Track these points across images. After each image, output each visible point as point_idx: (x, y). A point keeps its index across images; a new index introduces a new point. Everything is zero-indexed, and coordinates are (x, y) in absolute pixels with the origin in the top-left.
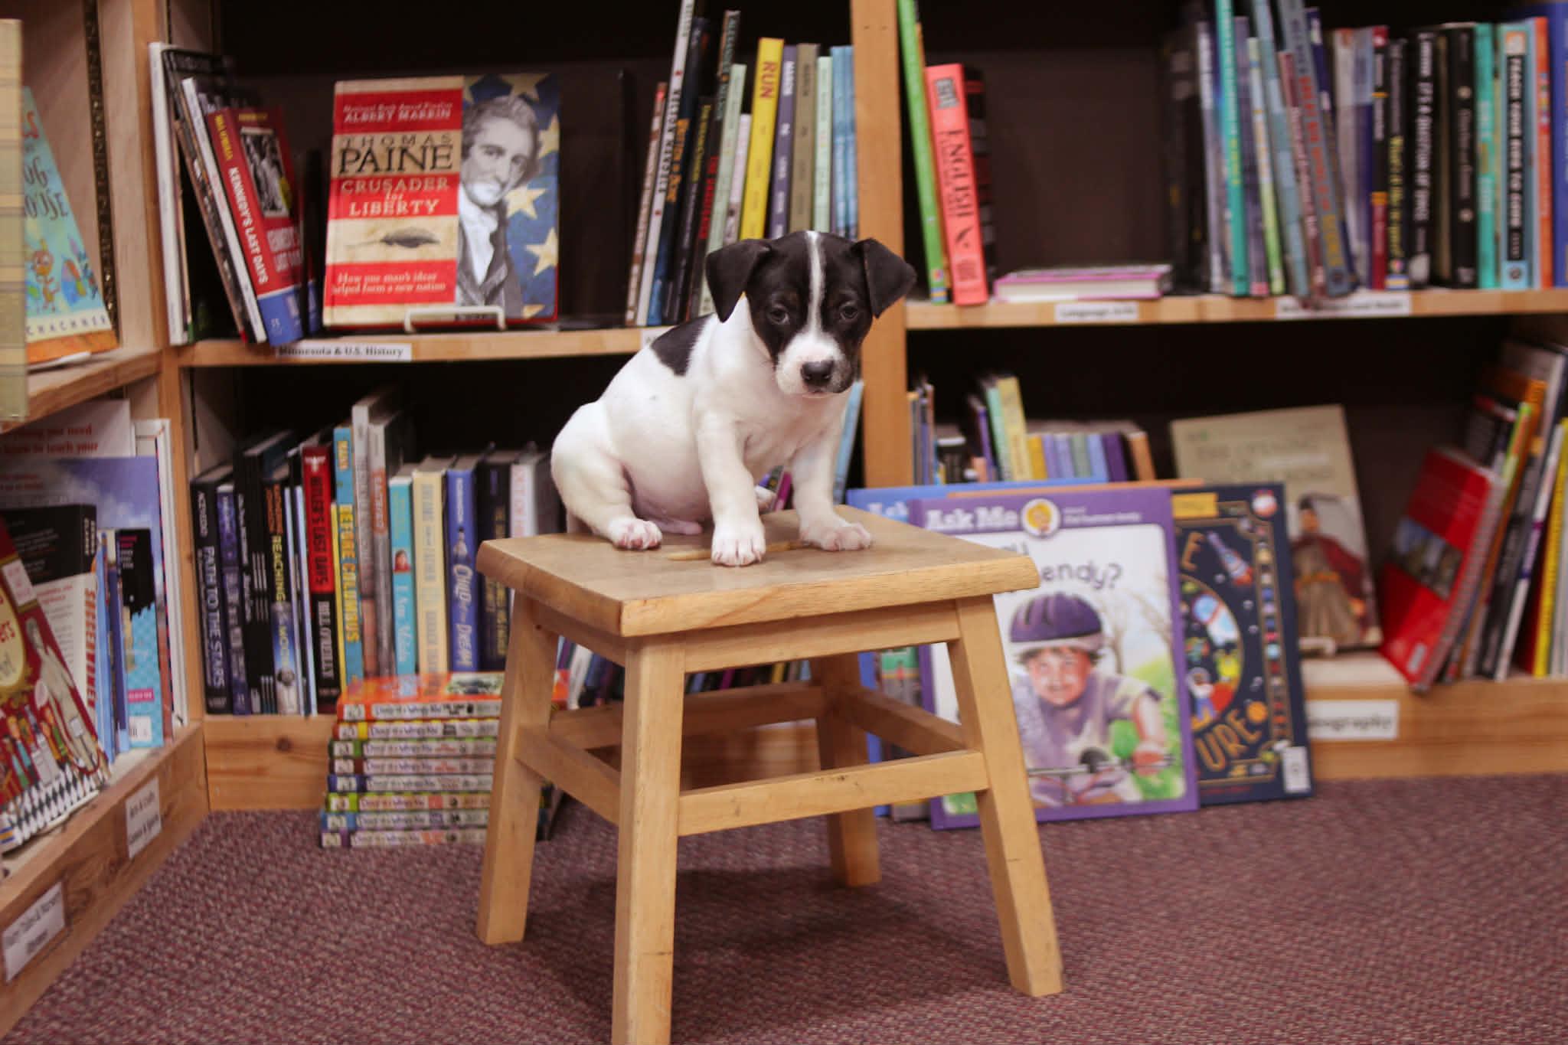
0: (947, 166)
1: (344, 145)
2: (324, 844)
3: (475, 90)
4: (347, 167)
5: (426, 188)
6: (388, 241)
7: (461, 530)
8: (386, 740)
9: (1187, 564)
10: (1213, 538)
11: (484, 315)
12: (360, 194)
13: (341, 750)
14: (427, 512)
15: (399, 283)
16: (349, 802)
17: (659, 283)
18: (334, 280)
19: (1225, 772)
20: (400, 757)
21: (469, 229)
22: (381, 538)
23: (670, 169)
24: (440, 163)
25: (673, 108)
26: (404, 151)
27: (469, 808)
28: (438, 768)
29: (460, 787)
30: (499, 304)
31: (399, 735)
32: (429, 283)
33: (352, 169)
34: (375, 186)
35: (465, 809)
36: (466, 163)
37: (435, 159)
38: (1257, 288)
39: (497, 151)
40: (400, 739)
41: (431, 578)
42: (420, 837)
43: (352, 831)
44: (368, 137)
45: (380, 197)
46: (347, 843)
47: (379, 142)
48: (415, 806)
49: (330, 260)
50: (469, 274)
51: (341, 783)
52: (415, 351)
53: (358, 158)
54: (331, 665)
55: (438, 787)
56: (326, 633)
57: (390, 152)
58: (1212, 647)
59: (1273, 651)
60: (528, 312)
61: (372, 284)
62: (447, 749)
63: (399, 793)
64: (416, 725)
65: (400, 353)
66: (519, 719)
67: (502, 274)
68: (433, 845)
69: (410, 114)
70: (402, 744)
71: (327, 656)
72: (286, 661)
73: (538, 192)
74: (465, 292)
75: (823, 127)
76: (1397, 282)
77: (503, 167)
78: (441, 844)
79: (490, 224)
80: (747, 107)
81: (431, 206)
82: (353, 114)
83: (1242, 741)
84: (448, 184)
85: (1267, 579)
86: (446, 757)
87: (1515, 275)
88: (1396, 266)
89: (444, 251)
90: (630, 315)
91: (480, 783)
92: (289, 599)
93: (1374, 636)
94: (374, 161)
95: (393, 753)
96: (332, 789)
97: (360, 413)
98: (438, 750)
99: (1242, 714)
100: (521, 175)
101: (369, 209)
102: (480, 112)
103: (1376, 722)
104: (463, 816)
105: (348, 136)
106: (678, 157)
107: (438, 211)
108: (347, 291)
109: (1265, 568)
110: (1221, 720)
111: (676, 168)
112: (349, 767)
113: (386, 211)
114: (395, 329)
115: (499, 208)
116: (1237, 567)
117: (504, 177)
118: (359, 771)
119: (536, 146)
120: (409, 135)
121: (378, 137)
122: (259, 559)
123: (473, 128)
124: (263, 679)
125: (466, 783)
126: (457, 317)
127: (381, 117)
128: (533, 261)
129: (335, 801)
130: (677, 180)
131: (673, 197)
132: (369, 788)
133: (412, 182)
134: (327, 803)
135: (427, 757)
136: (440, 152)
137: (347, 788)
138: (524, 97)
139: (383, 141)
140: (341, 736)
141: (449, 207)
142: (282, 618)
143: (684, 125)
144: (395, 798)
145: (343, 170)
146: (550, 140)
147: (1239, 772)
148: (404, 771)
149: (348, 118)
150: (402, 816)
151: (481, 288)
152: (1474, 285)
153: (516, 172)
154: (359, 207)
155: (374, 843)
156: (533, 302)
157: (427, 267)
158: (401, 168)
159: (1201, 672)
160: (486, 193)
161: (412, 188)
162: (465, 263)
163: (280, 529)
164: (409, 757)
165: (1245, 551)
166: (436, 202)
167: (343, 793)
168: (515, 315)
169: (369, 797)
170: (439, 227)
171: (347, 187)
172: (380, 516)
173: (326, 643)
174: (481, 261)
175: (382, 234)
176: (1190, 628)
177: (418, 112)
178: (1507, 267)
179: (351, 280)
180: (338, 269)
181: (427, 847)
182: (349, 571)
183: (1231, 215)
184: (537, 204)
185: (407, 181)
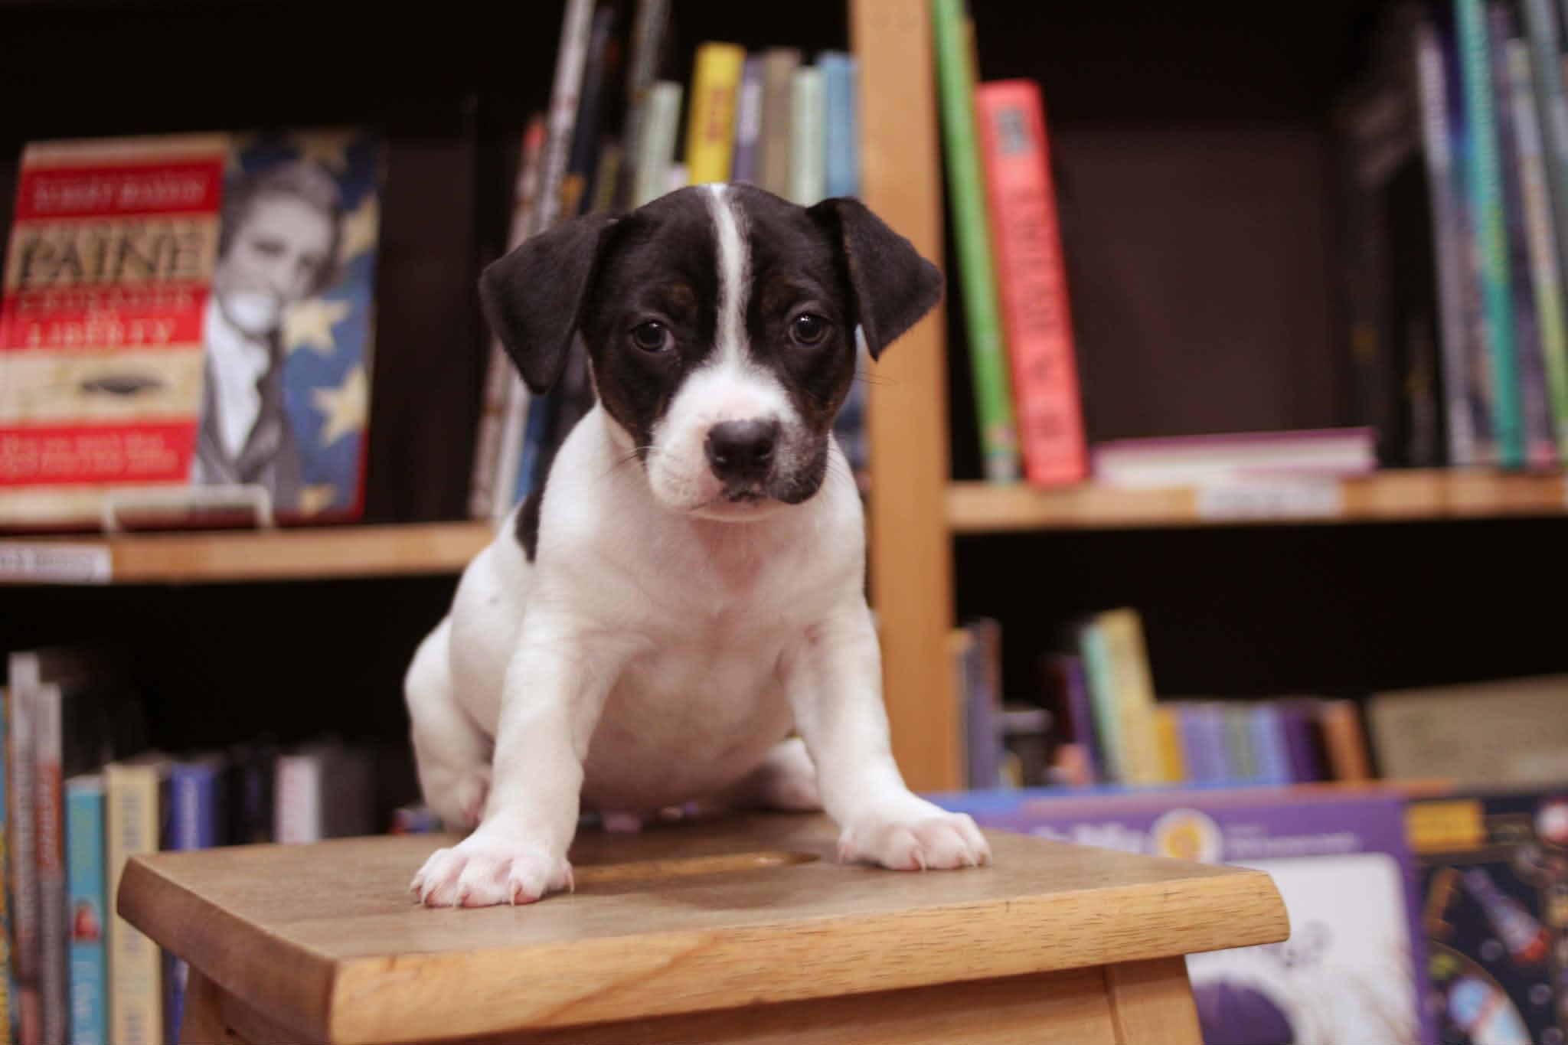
0: (1018, 250)
1: (30, 240)
3: (249, 160)
4: (31, 272)
5: (157, 303)
6: (91, 387)
9: (1437, 923)
11: (239, 508)
12: (49, 314)
15: (100, 454)
17: (533, 448)
21: (220, 368)
22: (51, 884)
24: (182, 264)
25: (557, 160)
26: (124, 250)
30: (265, 486)
32: (150, 453)
33: (40, 276)
34: (73, 303)
36: (224, 266)
37: (174, 261)
38: (1538, 454)
39: (271, 249)
44: (70, 227)
45: (81, 318)
47: (85, 237)
50: (217, 440)
57: (103, 252)
60: (311, 501)
61: (56, 455)
67: (271, 438)
69: (141, 192)
73: (339, 311)
74: (209, 469)
77: (283, 273)
79: (257, 362)
80: (681, 156)
81: (162, 331)
82: (49, 193)
84: (192, 296)
89: (178, 403)
90: (480, 503)
94: (75, 263)
97: (25, 671)
100: (311, 284)
101: (61, 335)
102: (252, 188)
105: (36, 226)
107: (172, 339)
113: (89, 339)
114: (86, 530)
115: (272, 338)
116: (1517, 931)
117: (284, 287)
119: (337, 239)
120: (136, 224)
121: (85, 229)
123: (238, 212)
126: (192, 509)
127: (92, 197)
128: (319, 419)
133: (133, 296)
136: (182, 248)
138: (324, 167)
139: (92, 234)
141: (189, 331)
143: (575, 188)
145: (25, 275)
149: (41, 200)
151: (235, 464)
153: (303, 281)
154: (45, 334)
156: (320, 482)
157: (147, 429)
158: (118, 271)
160: (252, 311)
161: (133, 302)
162: (210, 424)
165: (1529, 899)
166: (171, 325)
168: (289, 504)
170: (170, 364)
171: (29, 302)
174: (238, 417)
175: (78, 377)
176: (1446, 1039)
177: (154, 190)
179: (23, 449)
183: (1494, 332)
184: (338, 331)
185: (126, 295)
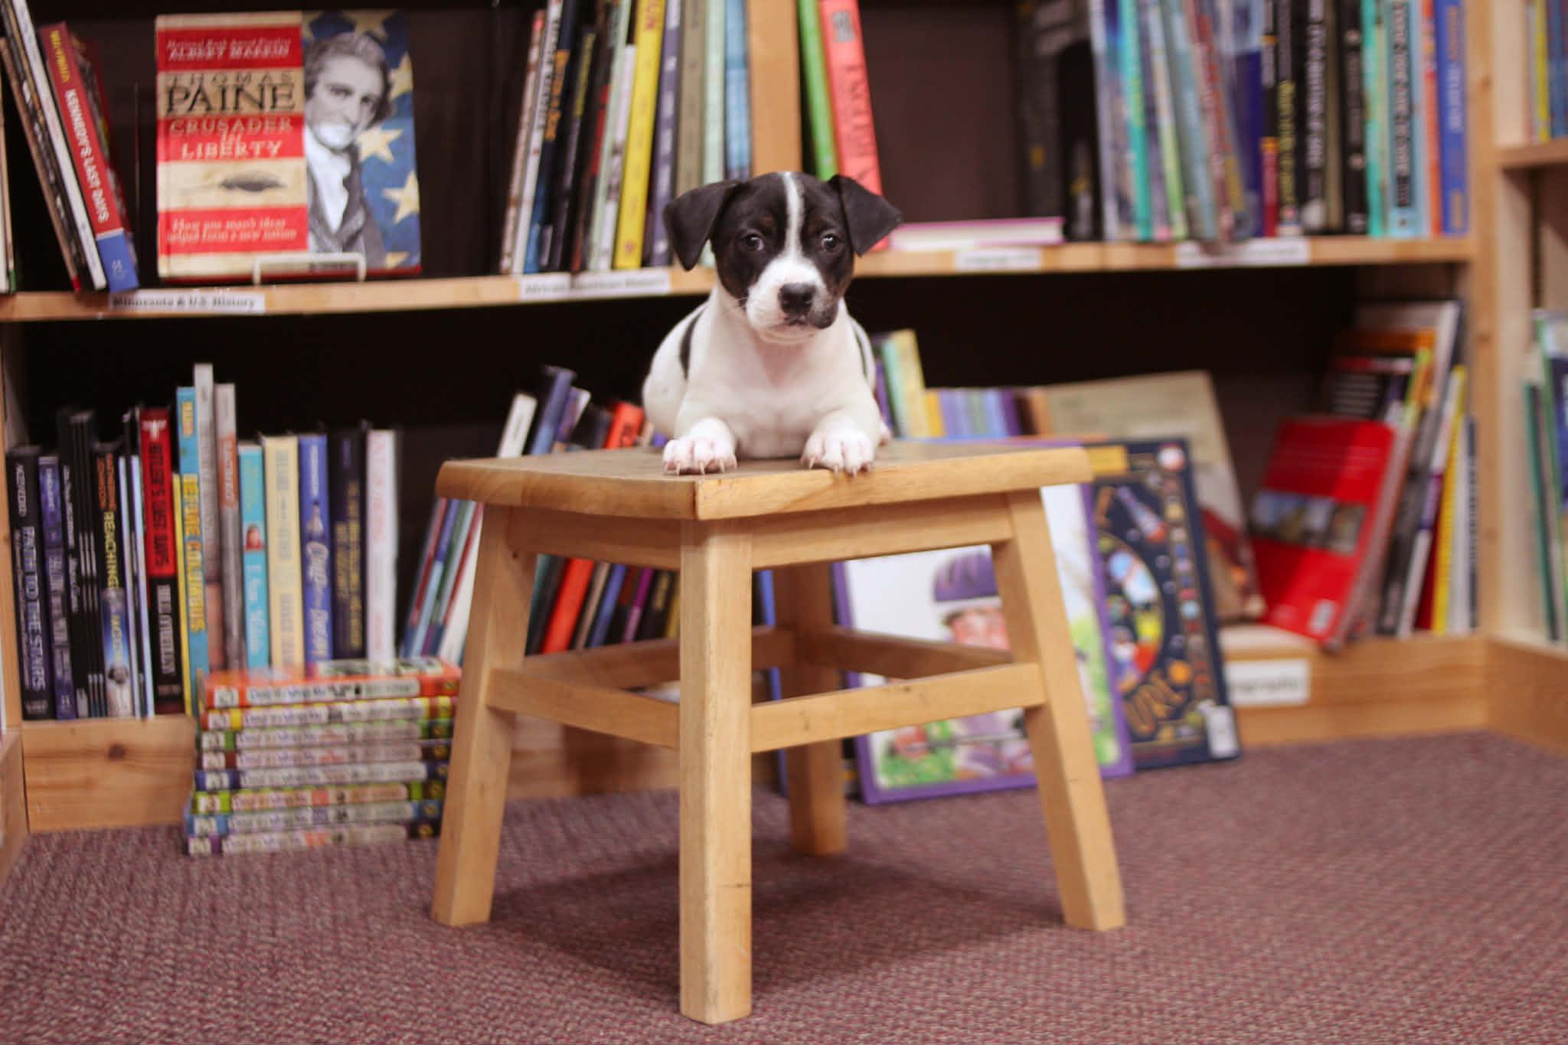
0: (845, 103)
1: (171, 83)
2: (192, 851)
3: (315, 26)
4: (175, 107)
5: (267, 128)
6: (228, 185)
7: (316, 503)
8: (263, 728)
9: (1102, 519)
10: (1125, 494)
11: (342, 265)
12: (192, 135)
13: (210, 742)
14: (282, 482)
15: (244, 230)
16: (220, 802)
17: (537, 227)
18: (168, 227)
19: (1152, 737)
20: (279, 748)
21: (319, 173)
22: (230, 512)
23: (549, 103)
24: (281, 103)
25: (551, 39)
26: (239, 91)
27: (358, 802)
28: (323, 758)
29: (349, 779)
30: (358, 251)
31: (277, 722)
32: (277, 230)
33: (181, 109)
34: (208, 126)
35: (354, 803)
36: (311, 103)
37: (274, 99)
38: (1160, 233)
39: (344, 91)
40: (279, 727)
41: (285, 556)
42: (302, 839)
43: (225, 834)
44: (197, 75)
45: (215, 138)
46: (217, 849)
47: (210, 80)
48: (295, 803)
49: (163, 204)
50: (322, 220)
51: (210, 781)
52: (268, 303)
53: (187, 96)
54: (172, 657)
55: (322, 779)
56: (166, 622)
57: (224, 92)
58: (1131, 607)
59: (1190, 609)
60: (392, 261)
61: (212, 231)
62: (333, 736)
63: (277, 788)
64: (298, 710)
65: (252, 304)
66: (491, 662)
67: (358, 220)
68: (318, 846)
69: (244, 51)
70: (281, 733)
71: (167, 648)
72: (117, 656)
73: (393, 135)
74: (319, 240)
75: (715, 61)
76: (1289, 230)
77: (352, 107)
78: (325, 845)
79: (343, 168)
80: (631, 39)
81: (275, 148)
82: (178, 51)
83: (1168, 703)
84: (292, 123)
85: (1179, 535)
86: (332, 745)
87: (1403, 223)
88: (1288, 213)
89: (293, 196)
90: (506, 263)
91: (372, 774)
92: (122, 583)
93: (1256, 606)
94: (205, 99)
95: (271, 743)
96: (200, 787)
97: (203, 374)
98: (323, 737)
99: (1165, 675)
100: (373, 116)
101: (204, 151)
102: (323, 50)
103: (1285, 684)
104: (351, 812)
105: (173, 74)
106: (558, 91)
107: (282, 153)
108: (184, 239)
109: (1176, 525)
110: (1145, 681)
111: (556, 103)
112: (220, 761)
113: (223, 153)
114: (242, 281)
115: (351, 151)
116: (1148, 524)
117: (354, 118)
118: (231, 764)
119: (387, 87)
120: (244, 73)
121: (209, 76)
122: (88, 541)
123: (316, 66)
124: (90, 677)
125: (356, 775)
126: (312, 266)
127: (210, 54)
128: (392, 208)
129: (203, 802)
130: (555, 117)
131: (552, 134)
132: (243, 783)
133: (250, 124)
134: (194, 804)
135: (311, 746)
136: (279, 92)
137: (218, 785)
138: (371, 36)
139: (215, 79)
140: (211, 725)
141: (293, 149)
142: (115, 607)
143: (563, 57)
144: (272, 795)
145: (170, 109)
146: (402, 80)
147: (1166, 736)
148: (284, 763)
149: (173, 55)
150: (281, 815)
151: (337, 236)
152: (1363, 232)
153: (367, 114)
154: (191, 149)
155: (249, 847)
156: (395, 249)
157: (275, 213)
158: (237, 108)
159: (1122, 632)
160: (336, 134)
161: (250, 128)
162: (316, 208)
163: (112, 505)
164: (288, 747)
165: (1155, 505)
166: (279, 144)
167: (213, 792)
168: (378, 265)
169: (243, 796)
170: (284, 170)
171: (177, 128)
172: (229, 486)
173: (166, 634)
174: (334, 206)
175: (219, 178)
176: (1109, 587)
177: (253, 49)
178: (1395, 215)
179: (188, 226)
180: (169, 215)
181: (312, 848)
182: (194, 549)
183: (1134, 156)
184: (393, 146)
185: (245, 121)
